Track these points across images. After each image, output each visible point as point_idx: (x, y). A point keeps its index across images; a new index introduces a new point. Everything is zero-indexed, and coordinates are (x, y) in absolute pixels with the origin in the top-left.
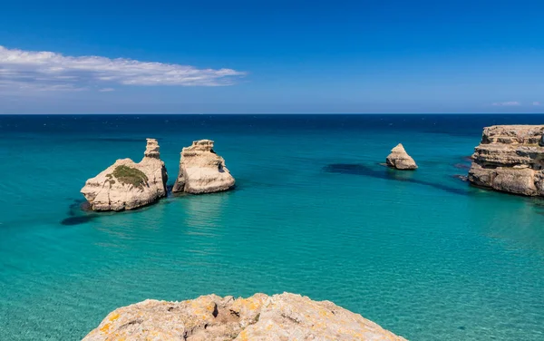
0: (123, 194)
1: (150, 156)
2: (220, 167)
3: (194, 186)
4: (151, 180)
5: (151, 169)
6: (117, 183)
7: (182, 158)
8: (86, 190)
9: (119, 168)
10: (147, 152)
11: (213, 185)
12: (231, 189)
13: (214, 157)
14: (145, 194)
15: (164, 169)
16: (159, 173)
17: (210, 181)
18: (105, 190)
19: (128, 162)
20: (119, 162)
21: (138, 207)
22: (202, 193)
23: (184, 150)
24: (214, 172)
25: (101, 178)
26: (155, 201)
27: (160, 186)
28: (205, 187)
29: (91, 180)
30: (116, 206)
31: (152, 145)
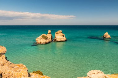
0: (43, 41)
1: (49, 33)
2: (63, 36)
3: (58, 40)
4: (49, 38)
5: (49, 36)
6: (42, 39)
7: (56, 34)
8: (36, 40)
9: (43, 36)
10: (48, 33)
11: (62, 40)
12: (66, 41)
13: (62, 34)
14: (47, 41)
15: (52, 36)
16: (51, 37)
17: (61, 39)
18: (40, 40)
19: (44, 35)
20: (43, 35)
21: (46, 43)
22: (59, 41)
23: (56, 33)
24: (62, 37)
25: (39, 37)
26: (49, 42)
27: (51, 40)
28: (60, 40)
29: (37, 38)
30: (42, 43)
31: (49, 31)
